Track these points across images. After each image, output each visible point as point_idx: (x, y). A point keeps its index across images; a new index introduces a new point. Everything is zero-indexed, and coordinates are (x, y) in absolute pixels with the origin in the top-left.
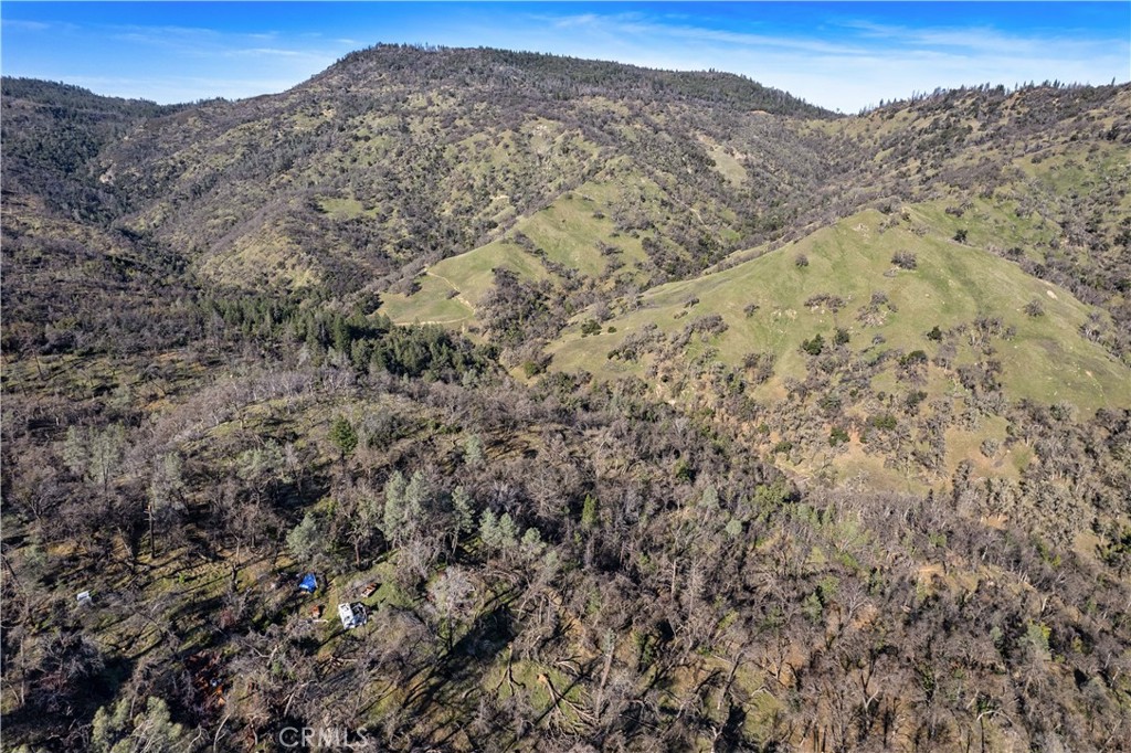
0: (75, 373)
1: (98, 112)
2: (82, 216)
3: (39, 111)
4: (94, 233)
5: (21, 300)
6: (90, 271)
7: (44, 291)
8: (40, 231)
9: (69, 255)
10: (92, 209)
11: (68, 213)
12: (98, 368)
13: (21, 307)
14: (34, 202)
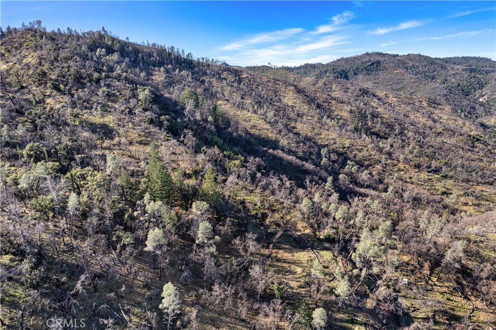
0: (437, 183)
1: (490, 69)
2: (465, 116)
3: (464, 70)
4: (467, 124)
5: (428, 148)
6: (459, 140)
7: (438, 146)
8: (445, 120)
9: (453, 132)
10: (470, 113)
11: (459, 114)
12: (446, 184)
13: (427, 151)
14: (448, 108)
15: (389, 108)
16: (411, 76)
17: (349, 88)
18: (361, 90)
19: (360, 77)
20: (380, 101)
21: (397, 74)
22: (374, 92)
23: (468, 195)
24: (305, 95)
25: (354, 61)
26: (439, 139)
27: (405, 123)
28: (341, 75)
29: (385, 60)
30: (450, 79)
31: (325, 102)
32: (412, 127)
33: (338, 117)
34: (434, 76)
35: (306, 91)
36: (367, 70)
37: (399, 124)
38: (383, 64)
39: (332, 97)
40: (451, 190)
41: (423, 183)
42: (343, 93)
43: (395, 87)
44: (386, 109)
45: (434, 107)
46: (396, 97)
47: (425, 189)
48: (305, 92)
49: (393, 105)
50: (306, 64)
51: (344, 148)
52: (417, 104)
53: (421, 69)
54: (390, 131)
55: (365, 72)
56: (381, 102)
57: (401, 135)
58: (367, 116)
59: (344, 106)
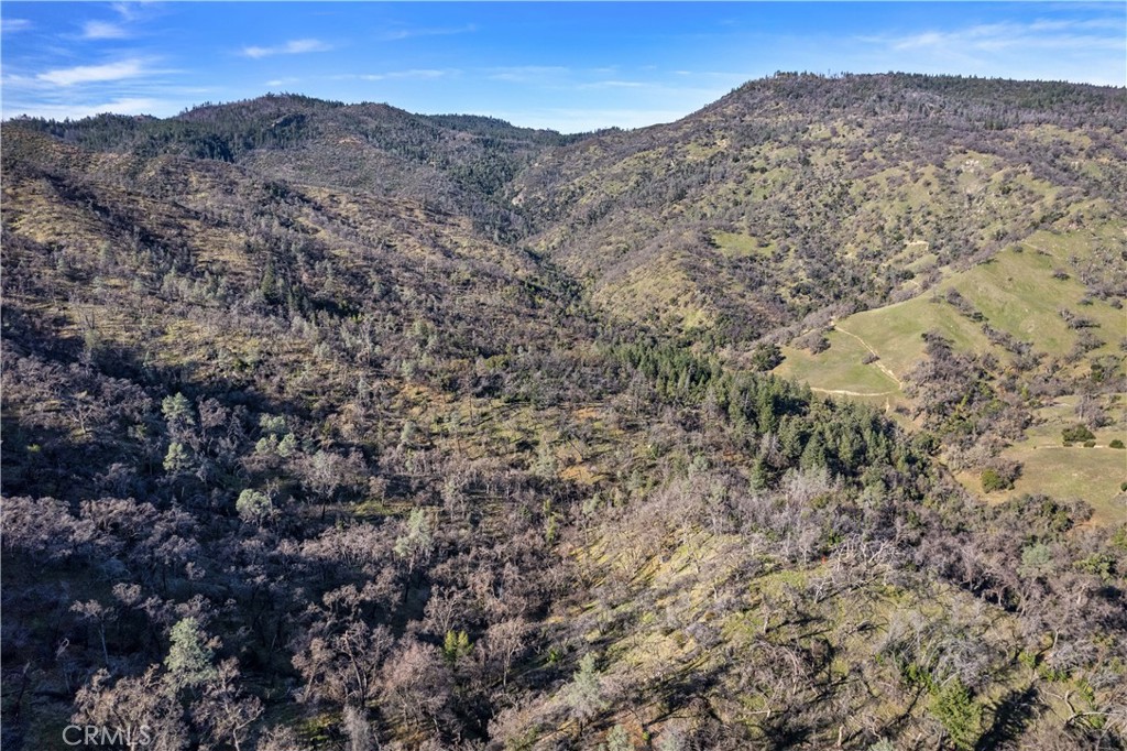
0: (500, 421)
1: (515, 141)
3: (473, 142)
4: (507, 254)
6: (507, 296)
7: (470, 314)
8: (468, 251)
9: (493, 279)
10: (507, 235)
11: (489, 235)
12: (521, 418)
13: (452, 330)
14: (465, 223)
15: (346, 228)
16: (378, 150)
17: (236, 183)
18: (267, 187)
19: (262, 153)
20: (319, 214)
21: (347, 147)
22: (302, 192)
23: (570, 438)
24: (95, 207)
25: (241, 114)
26: (470, 298)
27: (391, 266)
28: (212, 149)
29: (313, 114)
30: (453, 160)
31: (165, 225)
32: (407, 274)
33: (214, 268)
34: (423, 152)
35: (97, 193)
36: (275, 136)
37: (379, 272)
38: (311, 123)
39: (188, 211)
40: (533, 433)
41: (470, 429)
42: (220, 196)
43: (347, 176)
44: (337, 231)
45: (439, 222)
46: (356, 202)
47: (480, 445)
48: (93, 197)
49: (351, 220)
50: (103, 116)
51: (244, 365)
52: (403, 216)
53: (394, 136)
54: (360, 291)
55: (271, 141)
56: (323, 215)
57: (386, 298)
58: (295, 258)
59: (226, 234)
